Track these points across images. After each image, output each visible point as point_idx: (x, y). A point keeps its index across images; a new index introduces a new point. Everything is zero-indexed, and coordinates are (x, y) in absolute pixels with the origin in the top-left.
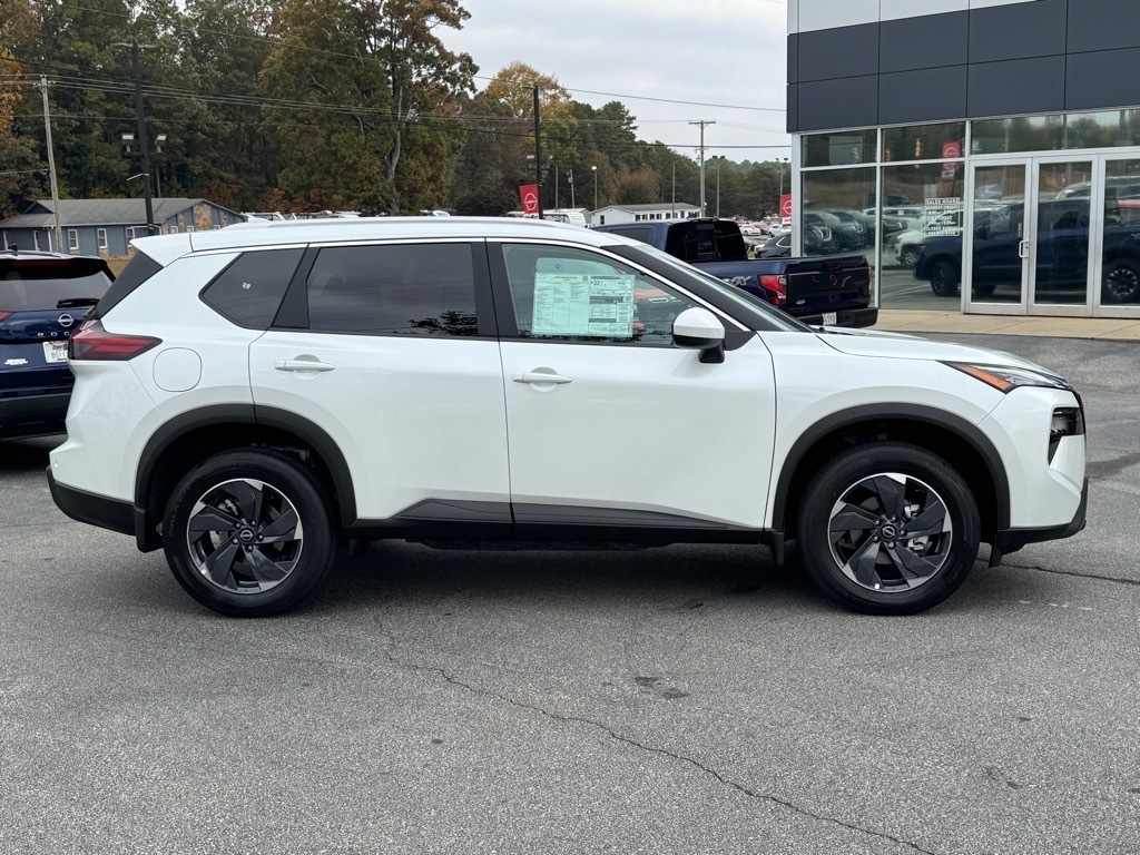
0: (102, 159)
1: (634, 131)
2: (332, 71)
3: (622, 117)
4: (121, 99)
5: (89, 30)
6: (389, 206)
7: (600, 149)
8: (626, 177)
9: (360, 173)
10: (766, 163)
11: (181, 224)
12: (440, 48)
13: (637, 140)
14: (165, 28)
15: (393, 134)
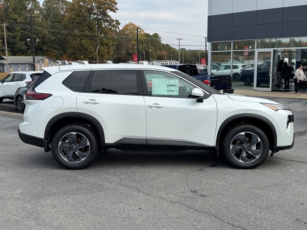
0: (20, 46)
1: (161, 41)
2: (82, 24)
3: (158, 37)
4: (25, 30)
5: (16, 11)
6: (96, 59)
7: (152, 45)
8: (159, 53)
9: (89, 51)
10: (195, 50)
11: (40, 63)
12: (110, 18)
13: (162, 43)
14: (37, 11)
15: (97, 40)
